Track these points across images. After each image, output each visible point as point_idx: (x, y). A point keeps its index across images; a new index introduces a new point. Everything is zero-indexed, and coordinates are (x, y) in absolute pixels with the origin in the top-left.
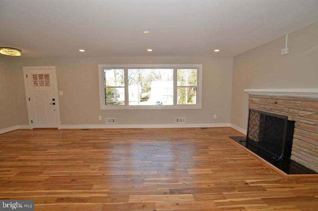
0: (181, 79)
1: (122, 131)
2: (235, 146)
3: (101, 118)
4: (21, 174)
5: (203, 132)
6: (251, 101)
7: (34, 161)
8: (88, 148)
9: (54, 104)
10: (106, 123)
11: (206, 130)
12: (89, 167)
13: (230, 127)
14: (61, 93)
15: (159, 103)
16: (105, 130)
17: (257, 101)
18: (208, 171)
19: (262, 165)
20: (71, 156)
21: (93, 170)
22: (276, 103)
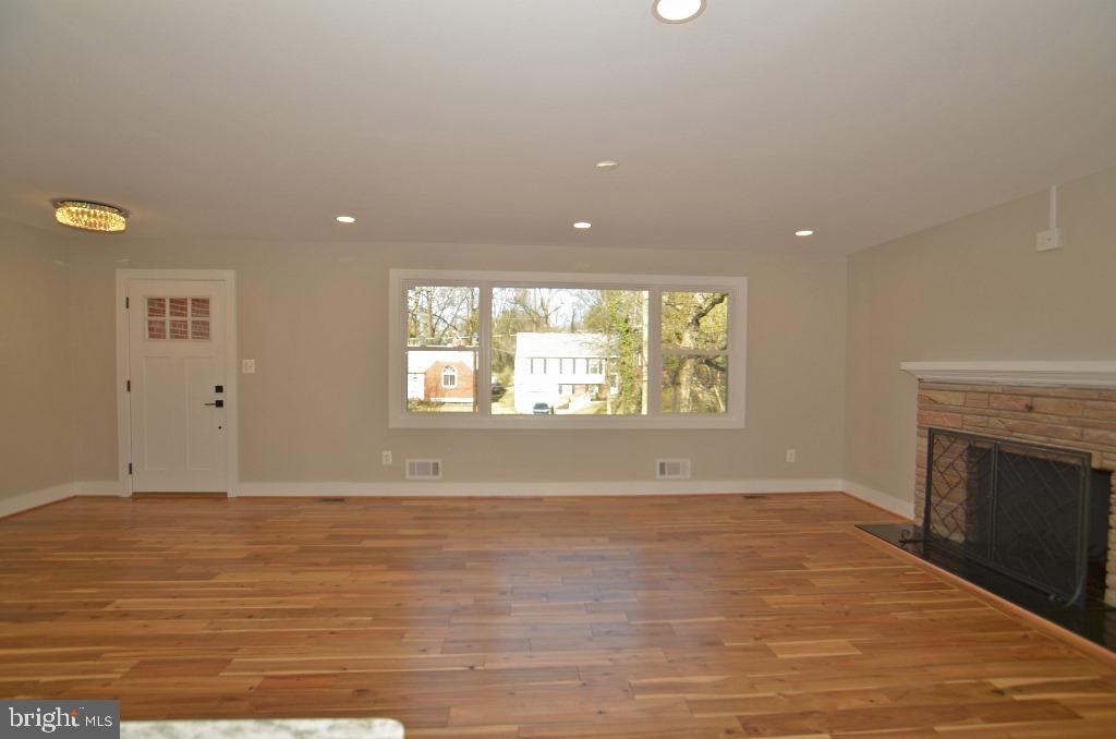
0: (622, 327)
1: (466, 505)
2: (889, 557)
3: (390, 458)
4: (143, 667)
5: (758, 511)
6: (926, 403)
7: (179, 617)
8: (370, 567)
9: (219, 404)
10: (408, 476)
11: (763, 501)
12: (405, 640)
13: (841, 493)
14: (250, 365)
15: (546, 411)
16: (405, 503)
17: (953, 402)
18: (837, 646)
19: (1017, 626)
20: (318, 598)
21: (424, 651)
22: (1030, 408)
